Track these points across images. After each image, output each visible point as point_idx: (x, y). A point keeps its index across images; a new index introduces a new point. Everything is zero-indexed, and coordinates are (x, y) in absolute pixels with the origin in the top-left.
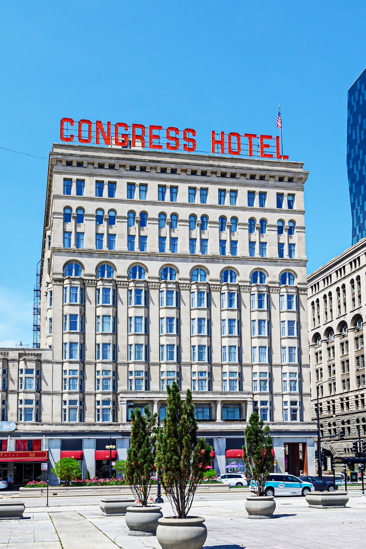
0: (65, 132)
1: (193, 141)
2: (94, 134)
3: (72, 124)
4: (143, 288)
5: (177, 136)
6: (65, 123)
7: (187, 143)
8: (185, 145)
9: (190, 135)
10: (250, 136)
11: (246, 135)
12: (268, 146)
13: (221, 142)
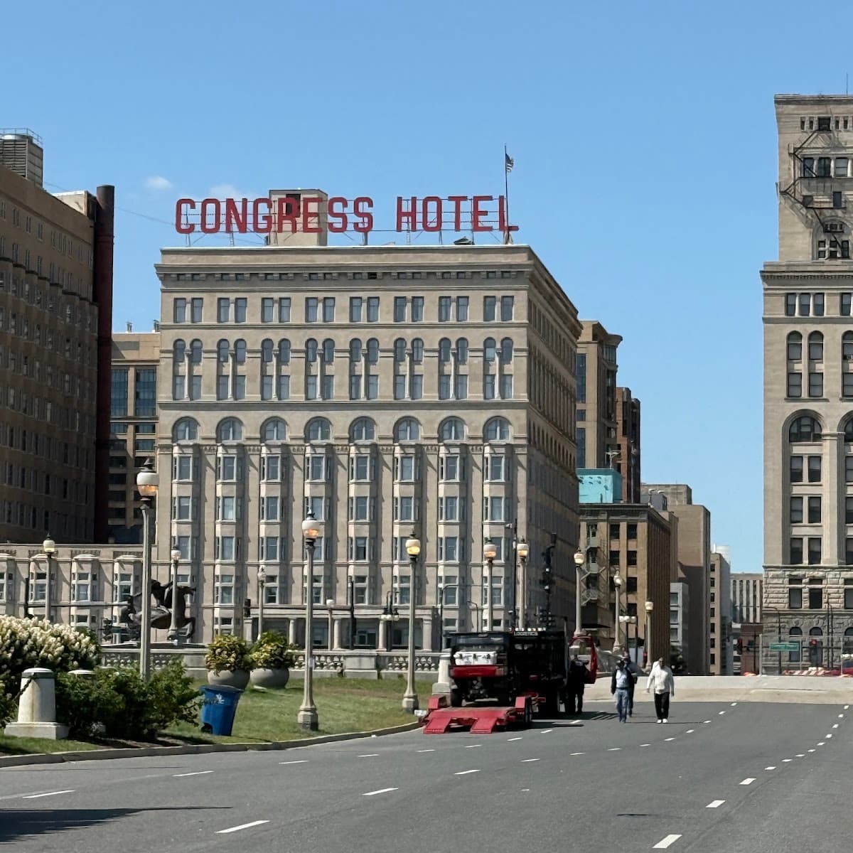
0: (183, 220)
1: (369, 216)
2: (223, 218)
3: (193, 206)
4: (279, 455)
5: (346, 210)
6: (184, 206)
7: (360, 220)
8: (356, 225)
9: (364, 207)
10: (458, 200)
11: (451, 198)
12: (485, 213)
13: (413, 214)
